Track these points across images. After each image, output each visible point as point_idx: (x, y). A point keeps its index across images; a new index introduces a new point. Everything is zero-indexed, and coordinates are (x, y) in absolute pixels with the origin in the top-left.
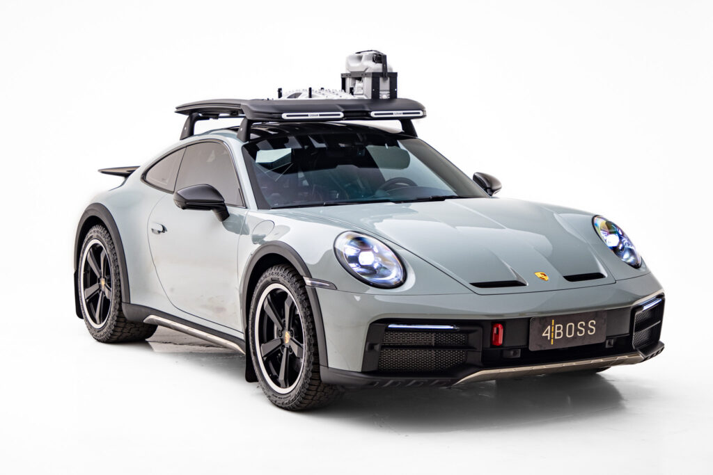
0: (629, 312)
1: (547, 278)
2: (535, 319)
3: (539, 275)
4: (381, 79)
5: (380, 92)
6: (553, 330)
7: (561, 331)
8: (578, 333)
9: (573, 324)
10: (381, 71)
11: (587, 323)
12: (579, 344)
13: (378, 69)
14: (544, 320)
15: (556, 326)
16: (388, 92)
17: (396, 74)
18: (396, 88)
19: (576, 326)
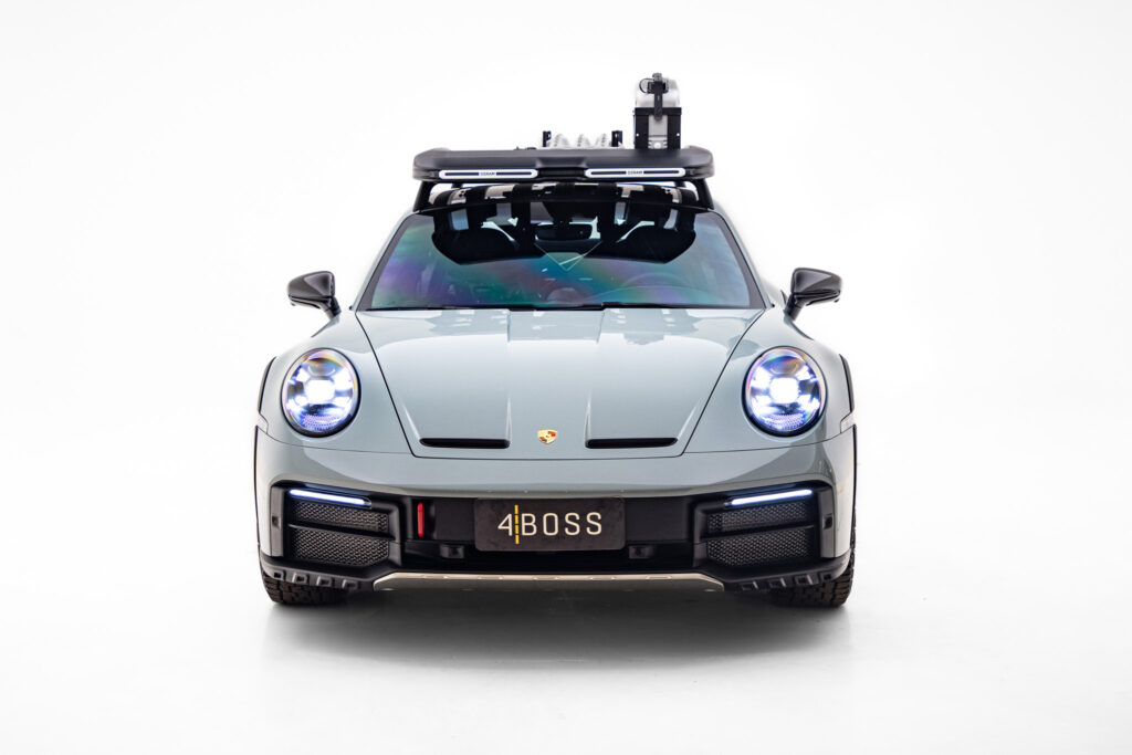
0: (685, 505)
1: (550, 439)
2: (482, 501)
3: (544, 433)
4: (651, 119)
5: (650, 139)
6: (517, 522)
7: (532, 524)
9: (556, 517)
10: (652, 106)
11: (583, 516)
12: (571, 548)
13: (646, 103)
15: (523, 515)
16: (666, 139)
17: (679, 110)
18: (679, 132)
19: (561, 519)
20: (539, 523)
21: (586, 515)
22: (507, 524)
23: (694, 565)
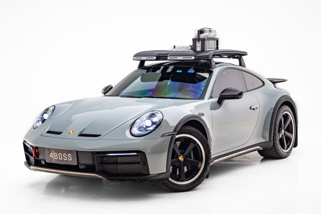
8: (64, 158)
11: (67, 155)
14: (50, 150)
15: (55, 153)
19: (63, 155)
20: (58, 156)
21: (68, 155)
22: (51, 155)
23: (96, 171)
